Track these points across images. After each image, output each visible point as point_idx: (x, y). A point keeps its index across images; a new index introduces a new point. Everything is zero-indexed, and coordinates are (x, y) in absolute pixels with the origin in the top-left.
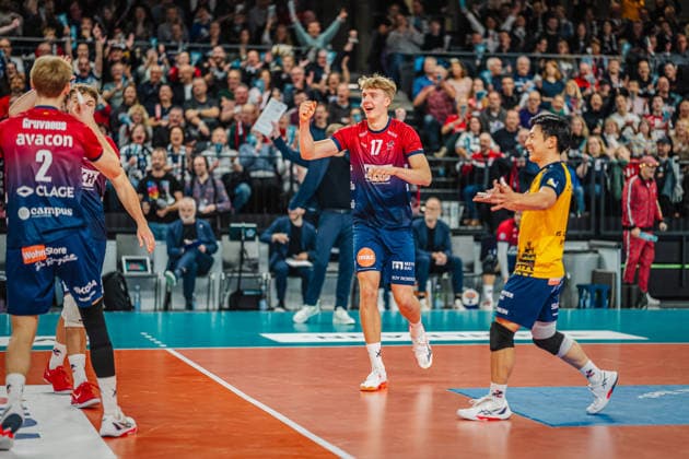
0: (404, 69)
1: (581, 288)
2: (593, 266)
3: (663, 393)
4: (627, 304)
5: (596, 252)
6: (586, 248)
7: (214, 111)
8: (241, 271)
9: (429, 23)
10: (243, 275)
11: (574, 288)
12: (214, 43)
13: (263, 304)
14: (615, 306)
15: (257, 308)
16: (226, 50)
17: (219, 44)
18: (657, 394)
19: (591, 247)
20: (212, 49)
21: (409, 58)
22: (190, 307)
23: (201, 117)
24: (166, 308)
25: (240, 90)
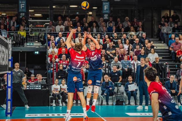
0: (166, 37)
7: (114, 51)
8: (117, 95)
9: (174, 25)
10: (118, 96)
12: (114, 32)
13: (124, 103)
15: (122, 105)
16: (117, 34)
17: (115, 32)
20: (113, 34)
21: (167, 34)
22: (108, 104)
23: (111, 53)
24: (102, 104)
25: (121, 45)
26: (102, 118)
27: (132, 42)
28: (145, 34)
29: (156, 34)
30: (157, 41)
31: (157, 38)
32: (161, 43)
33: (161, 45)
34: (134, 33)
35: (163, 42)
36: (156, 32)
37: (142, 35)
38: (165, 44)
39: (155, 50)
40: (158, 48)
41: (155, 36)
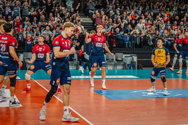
1: (128, 65)
2: (131, 60)
3: (136, 91)
4: (138, 68)
5: (132, 57)
6: (130, 56)
11: (127, 65)
14: (136, 69)
18: (135, 92)
19: (131, 55)
25: (53, 18)
26: (34, 80)
27: (62, 15)
28: (73, 9)
29: (82, 9)
30: (84, 16)
31: (83, 13)
32: (87, 17)
33: (86, 19)
34: (64, 8)
35: (88, 17)
36: (83, 8)
37: (70, 10)
38: (90, 18)
39: (81, 23)
40: (84, 21)
41: (82, 11)
